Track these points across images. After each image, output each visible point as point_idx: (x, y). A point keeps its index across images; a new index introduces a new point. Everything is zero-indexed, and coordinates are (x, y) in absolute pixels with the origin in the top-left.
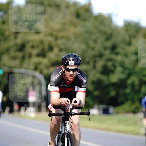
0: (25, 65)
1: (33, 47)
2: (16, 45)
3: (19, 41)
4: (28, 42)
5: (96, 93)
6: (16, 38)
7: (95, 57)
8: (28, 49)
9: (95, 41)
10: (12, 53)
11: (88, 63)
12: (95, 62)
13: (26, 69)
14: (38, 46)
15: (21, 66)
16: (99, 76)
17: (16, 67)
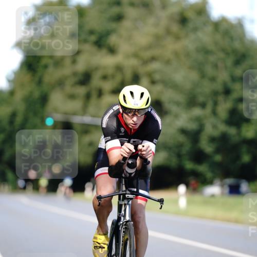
0: (92, 109)
1: (105, 78)
2: (75, 74)
3: (81, 67)
4: (97, 69)
5: (218, 158)
6: (74, 62)
7: (215, 93)
8: (96, 82)
9: (216, 66)
10: (68, 89)
11: (203, 106)
12: (216, 103)
13: (94, 116)
14: (113, 76)
15: (84, 111)
16: (223, 128)
17: (75, 114)
